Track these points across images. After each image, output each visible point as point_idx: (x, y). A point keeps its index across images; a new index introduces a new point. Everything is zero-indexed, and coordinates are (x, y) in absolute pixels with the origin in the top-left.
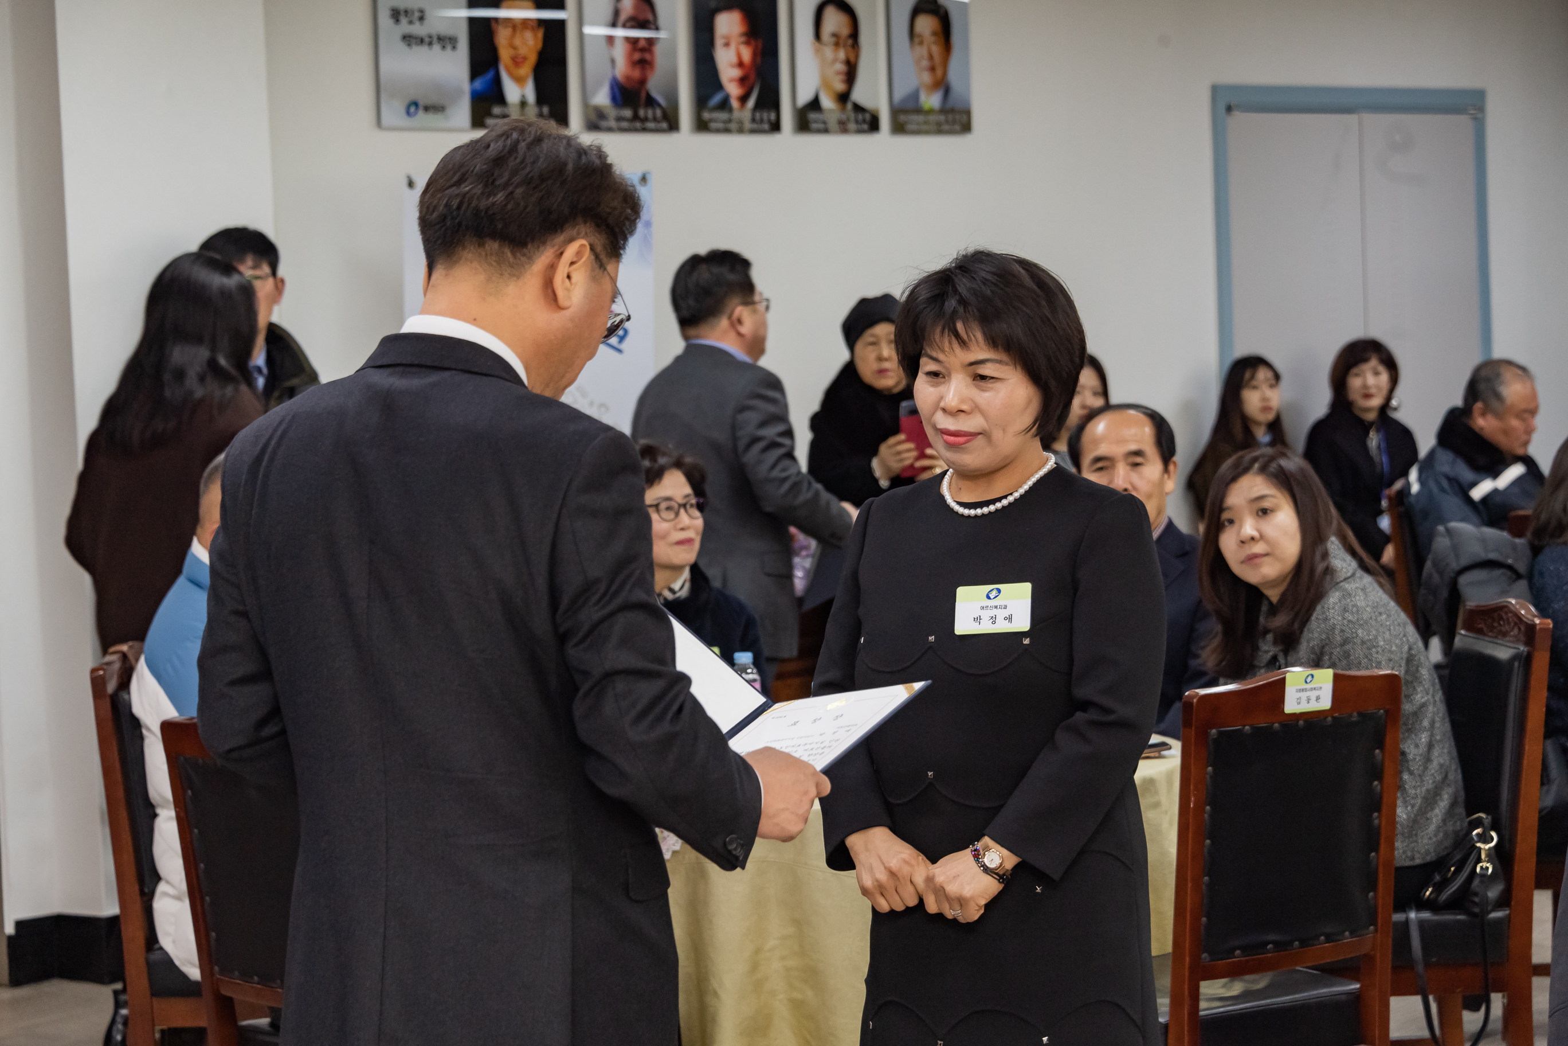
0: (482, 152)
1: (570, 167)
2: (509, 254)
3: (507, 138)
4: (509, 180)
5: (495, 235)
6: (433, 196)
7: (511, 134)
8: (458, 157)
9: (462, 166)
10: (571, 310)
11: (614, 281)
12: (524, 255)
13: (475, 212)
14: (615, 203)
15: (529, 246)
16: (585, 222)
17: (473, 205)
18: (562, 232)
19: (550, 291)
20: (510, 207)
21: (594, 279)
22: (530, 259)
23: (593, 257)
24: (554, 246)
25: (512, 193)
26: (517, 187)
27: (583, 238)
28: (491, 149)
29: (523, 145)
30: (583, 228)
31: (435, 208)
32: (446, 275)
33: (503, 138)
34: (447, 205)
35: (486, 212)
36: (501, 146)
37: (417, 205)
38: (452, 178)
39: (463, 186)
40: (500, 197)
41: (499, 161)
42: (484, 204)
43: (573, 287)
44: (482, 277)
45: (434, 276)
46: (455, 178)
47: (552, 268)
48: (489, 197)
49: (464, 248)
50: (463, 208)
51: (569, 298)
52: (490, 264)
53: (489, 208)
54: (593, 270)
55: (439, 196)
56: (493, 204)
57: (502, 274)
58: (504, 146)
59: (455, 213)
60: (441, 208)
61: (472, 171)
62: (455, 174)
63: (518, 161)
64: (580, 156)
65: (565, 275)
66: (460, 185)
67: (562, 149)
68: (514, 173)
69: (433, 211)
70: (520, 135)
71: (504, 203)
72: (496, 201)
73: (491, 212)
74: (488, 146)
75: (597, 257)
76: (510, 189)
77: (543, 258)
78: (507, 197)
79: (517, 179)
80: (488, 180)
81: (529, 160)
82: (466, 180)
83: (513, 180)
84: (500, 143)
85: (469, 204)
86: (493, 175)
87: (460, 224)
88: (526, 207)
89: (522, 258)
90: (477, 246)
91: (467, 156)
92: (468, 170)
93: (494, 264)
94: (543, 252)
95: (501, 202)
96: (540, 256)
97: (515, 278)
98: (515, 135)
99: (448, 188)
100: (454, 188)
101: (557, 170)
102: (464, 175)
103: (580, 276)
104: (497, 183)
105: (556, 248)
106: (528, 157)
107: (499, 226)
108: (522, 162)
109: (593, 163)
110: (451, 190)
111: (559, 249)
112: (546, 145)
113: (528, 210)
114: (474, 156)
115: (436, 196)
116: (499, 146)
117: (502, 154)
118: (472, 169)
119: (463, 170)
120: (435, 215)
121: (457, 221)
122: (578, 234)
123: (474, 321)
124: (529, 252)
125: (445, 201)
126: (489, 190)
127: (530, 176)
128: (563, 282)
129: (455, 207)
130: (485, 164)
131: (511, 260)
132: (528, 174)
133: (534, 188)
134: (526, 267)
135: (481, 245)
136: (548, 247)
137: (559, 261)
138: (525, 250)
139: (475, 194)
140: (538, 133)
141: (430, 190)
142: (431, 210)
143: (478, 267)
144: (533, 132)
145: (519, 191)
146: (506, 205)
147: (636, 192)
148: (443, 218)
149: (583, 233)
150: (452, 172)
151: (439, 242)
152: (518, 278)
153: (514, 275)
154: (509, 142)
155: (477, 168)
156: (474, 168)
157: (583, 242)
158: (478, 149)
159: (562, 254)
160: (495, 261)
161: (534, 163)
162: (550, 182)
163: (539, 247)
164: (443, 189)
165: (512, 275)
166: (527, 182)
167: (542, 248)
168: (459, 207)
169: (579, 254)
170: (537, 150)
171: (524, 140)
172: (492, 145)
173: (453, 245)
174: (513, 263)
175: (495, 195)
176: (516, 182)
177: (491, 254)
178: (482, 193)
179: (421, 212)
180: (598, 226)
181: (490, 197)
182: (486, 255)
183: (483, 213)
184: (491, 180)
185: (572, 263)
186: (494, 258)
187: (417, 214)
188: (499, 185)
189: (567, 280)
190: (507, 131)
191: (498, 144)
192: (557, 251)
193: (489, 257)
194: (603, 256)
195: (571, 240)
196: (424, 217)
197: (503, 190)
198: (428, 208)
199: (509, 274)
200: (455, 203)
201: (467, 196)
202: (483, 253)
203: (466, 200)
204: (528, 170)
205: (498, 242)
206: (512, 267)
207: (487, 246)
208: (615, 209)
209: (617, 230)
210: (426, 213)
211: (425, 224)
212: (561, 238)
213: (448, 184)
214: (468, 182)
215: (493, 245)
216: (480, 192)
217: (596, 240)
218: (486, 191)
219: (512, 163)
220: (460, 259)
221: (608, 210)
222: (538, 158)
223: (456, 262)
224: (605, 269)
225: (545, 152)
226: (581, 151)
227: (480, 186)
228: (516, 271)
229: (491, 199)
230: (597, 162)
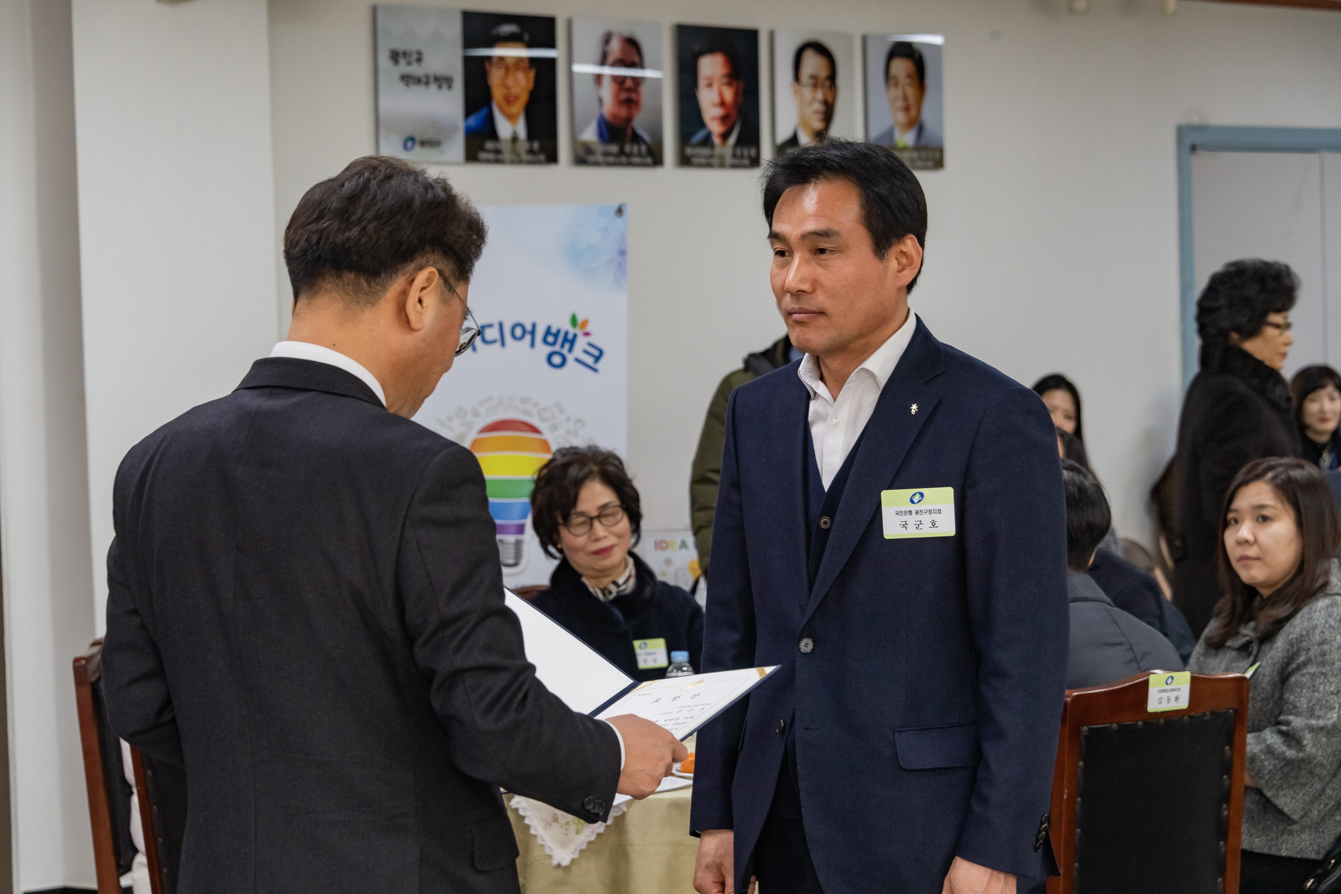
0: (338, 191)
1: (417, 202)
2: (364, 284)
3: (360, 177)
4: (363, 215)
5: (350, 267)
6: (296, 231)
7: (363, 174)
8: (316, 196)
9: (320, 203)
10: (423, 331)
11: (464, 302)
12: (378, 284)
13: (332, 246)
14: (461, 232)
15: (383, 275)
16: (434, 252)
17: (331, 240)
18: (412, 261)
19: (403, 314)
20: (363, 240)
21: (444, 301)
22: (384, 288)
23: (442, 282)
24: (405, 274)
25: (365, 228)
26: (370, 221)
27: (432, 265)
28: (345, 188)
29: (374, 183)
30: (432, 257)
31: (297, 243)
32: (309, 304)
33: (357, 177)
34: (307, 240)
35: (342, 246)
36: (354, 184)
37: (283, 239)
38: (312, 215)
39: (321, 222)
40: (355, 231)
41: (353, 198)
42: (340, 239)
43: (424, 310)
44: (341, 305)
45: (299, 305)
46: (315, 216)
47: (405, 293)
48: (344, 231)
49: (324, 280)
50: (322, 243)
51: (422, 321)
52: (347, 293)
53: (344, 242)
54: (442, 293)
55: (301, 231)
56: (349, 239)
57: (358, 302)
58: (357, 185)
59: (314, 248)
60: (303, 242)
61: (330, 208)
62: (314, 211)
63: (370, 198)
64: (426, 191)
65: (417, 300)
66: (319, 221)
67: (409, 184)
68: (367, 209)
69: (296, 246)
70: (371, 174)
71: (357, 238)
72: (351, 236)
73: (346, 246)
74: (343, 185)
75: (446, 281)
76: (364, 224)
77: (397, 285)
78: (360, 232)
79: (369, 215)
80: (344, 215)
81: (379, 197)
82: (323, 218)
83: (366, 216)
84: (354, 183)
85: (328, 238)
86: (347, 212)
87: (319, 257)
88: (378, 240)
89: (376, 287)
90: (335, 277)
91: (325, 195)
92: (326, 208)
93: (351, 293)
94: (395, 279)
95: (356, 237)
96: (393, 284)
97: (370, 305)
98: (367, 174)
99: (308, 225)
100: (314, 224)
101: (405, 205)
102: (322, 211)
103: (430, 300)
104: (352, 218)
105: (407, 275)
106: (378, 194)
107: (355, 258)
108: (373, 199)
109: (439, 196)
110: (310, 227)
111: (410, 277)
112: (393, 183)
113: (381, 242)
114: (330, 195)
115: (298, 231)
116: (352, 185)
117: (355, 192)
118: (328, 208)
119: (321, 207)
120: (297, 249)
121: (316, 255)
122: (427, 262)
123: (333, 346)
124: (383, 281)
125: (306, 237)
126: (344, 226)
127: (381, 211)
128: (415, 306)
129: (314, 242)
130: (340, 202)
131: (366, 288)
132: (380, 209)
133: (385, 223)
134: (381, 294)
135: (339, 276)
136: (400, 275)
137: (410, 288)
138: (378, 280)
139: (332, 230)
140: (388, 171)
141: (293, 226)
142: (294, 243)
143: (337, 296)
144: (383, 171)
145: (371, 227)
146: (359, 239)
147: (480, 219)
148: (305, 252)
149: (431, 262)
150: (312, 209)
151: (302, 273)
152: (373, 304)
153: (370, 303)
154: (361, 180)
155: (334, 205)
156: (332, 204)
157: (432, 269)
158: (334, 188)
159: (413, 280)
160: (352, 290)
161: (384, 199)
162: (399, 217)
163: (391, 276)
164: (304, 226)
165: (367, 302)
166: (378, 217)
167: (394, 276)
168: (318, 242)
169: (429, 280)
170: (387, 186)
171: (375, 179)
172: (346, 184)
173: (314, 277)
174: (368, 291)
175: (350, 230)
176: (368, 218)
177: (348, 284)
178: (339, 229)
179: (286, 246)
180: (445, 253)
181: (345, 233)
182: (344, 285)
183: (339, 248)
184: (346, 216)
185: (423, 289)
186: (351, 288)
187: (282, 248)
188: (353, 221)
189: (419, 305)
190: (360, 171)
191: (352, 183)
192: (408, 278)
193: (346, 286)
194: (452, 281)
195: (421, 268)
196: (289, 250)
197: (357, 225)
198: (291, 243)
199: (365, 302)
200: (314, 239)
201: (326, 232)
202: (341, 284)
203: (324, 235)
204: (378, 206)
205: (354, 273)
206: (367, 295)
207: (344, 277)
208: (460, 237)
209: (463, 255)
210: (290, 248)
211: (290, 257)
212: (412, 266)
213: (308, 221)
214: (326, 218)
215: (350, 276)
216: (336, 228)
217: (445, 266)
218: (341, 226)
219: (364, 201)
220: (321, 288)
221: (454, 238)
222: (388, 194)
223: (317, 292)
224: (454, 291)
225: (393, 189)
226: (428, 185)
227: (337, 222)
228: (372, 299)
229: (346, 234)
230: (442, 194)
